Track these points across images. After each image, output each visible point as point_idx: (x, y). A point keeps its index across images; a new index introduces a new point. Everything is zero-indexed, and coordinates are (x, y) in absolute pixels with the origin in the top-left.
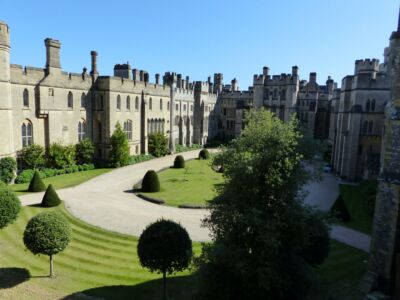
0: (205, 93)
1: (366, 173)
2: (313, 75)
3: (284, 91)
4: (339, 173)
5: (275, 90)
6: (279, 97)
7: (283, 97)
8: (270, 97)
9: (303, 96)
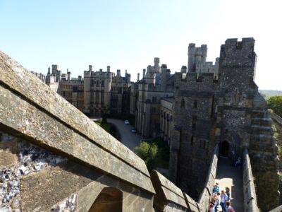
0: (53, 83)
1: (154, 134)
2: (119, 71)
3: (103, 82)
4: (141, 133)
5: (98, 81)
6: (100, 85)
7: (103, 85)
8: (95, 85)
9: (114, 84)
